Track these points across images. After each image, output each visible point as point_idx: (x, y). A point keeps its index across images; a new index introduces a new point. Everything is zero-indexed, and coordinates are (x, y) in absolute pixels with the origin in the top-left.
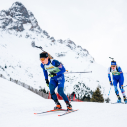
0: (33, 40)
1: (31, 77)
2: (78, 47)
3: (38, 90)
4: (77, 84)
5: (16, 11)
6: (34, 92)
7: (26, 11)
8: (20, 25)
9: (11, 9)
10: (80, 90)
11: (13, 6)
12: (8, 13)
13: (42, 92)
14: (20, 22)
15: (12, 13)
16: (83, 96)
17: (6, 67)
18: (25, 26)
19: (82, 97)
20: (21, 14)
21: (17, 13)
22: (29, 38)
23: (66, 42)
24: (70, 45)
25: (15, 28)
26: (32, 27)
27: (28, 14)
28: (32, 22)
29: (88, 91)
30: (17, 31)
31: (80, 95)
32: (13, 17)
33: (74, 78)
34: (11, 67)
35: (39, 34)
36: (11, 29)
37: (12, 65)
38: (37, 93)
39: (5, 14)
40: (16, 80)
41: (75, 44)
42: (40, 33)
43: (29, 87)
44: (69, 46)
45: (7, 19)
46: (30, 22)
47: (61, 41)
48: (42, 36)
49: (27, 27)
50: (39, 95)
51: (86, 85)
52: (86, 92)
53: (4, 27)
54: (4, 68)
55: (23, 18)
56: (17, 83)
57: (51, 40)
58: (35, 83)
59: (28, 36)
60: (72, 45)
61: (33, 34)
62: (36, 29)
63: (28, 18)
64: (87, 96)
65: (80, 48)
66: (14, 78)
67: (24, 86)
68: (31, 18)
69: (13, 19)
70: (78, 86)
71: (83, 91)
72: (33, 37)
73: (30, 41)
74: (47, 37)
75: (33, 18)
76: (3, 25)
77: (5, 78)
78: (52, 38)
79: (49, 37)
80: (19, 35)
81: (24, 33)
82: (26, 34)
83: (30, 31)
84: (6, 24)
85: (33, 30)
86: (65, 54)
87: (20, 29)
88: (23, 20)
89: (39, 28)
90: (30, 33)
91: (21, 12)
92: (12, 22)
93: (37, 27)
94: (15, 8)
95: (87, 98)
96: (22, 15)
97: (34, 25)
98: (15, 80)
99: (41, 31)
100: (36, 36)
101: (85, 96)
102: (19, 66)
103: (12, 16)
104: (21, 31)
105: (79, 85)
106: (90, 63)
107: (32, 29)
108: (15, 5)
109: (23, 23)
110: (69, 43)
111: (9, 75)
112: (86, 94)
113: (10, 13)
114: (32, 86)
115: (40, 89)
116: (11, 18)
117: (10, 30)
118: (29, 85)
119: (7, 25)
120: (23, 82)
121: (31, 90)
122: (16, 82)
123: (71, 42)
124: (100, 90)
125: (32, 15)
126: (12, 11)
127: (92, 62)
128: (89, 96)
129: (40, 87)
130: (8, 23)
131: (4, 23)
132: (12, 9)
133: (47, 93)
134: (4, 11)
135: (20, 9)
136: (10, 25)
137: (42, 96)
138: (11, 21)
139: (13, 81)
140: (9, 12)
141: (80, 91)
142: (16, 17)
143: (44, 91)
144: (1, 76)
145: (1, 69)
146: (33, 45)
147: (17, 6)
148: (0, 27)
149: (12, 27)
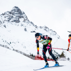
1: (25, 48)
2: (51, 30)
3: (29, 55)
5: (15, 11)
6: (27, 56)
7: (21, 11)
8: (17, 19)
9: (12, 11)
11: (13, 9)
12: (10, 13)
14: (18, 18)
15: (13, 13)
17: (10, 43)
18: (20, 19)
20: (18, 13)
21: (16, 13)
22: (23, 26)
23: (44, 27)
24: (46, 29)
25: (15, 21)
26: (25, 20)
27: (22, 13)
28: (24, 17)
29: (57, 54)
32: (13, 15)
35: (28, 24)
36: (12, 21)
37: (14, 42)
38: (28, 57)
41: (48, 29)
42: (29, 23)
43: (24, 53)
44: (45, 30)
45: (10, 16)
46: (23, 17)
47: (41, 27)
48: (30, 25)
49: (21, 20)
50: (30, 58)
51: (56, 51)
52: (56, 55)
53: (9, 21)
54: (9, 43)
55: (19, 15)
56: (17, 52)
57: (35, 27)
58: (27, 51)
59: (22, 25)
60: (47, 29)
61: (25, 24)
62: (27, 21)
63: (22, 15)
65: (51, 31)
66: (15, 49)
67: (21, 53)
68: (23, 15)
69: (14, 16)
71: (54, 54)
72: (25, 26)
73: (23, 28)
74: (33, 25)
75: (24, 15)
76: (8, 19)
77: (10, 49)
78: (36, 26)
79: (34, 25)
80: (17, 25)
81: (20, 24)
82: (21, 24)
83: (23, 22)
84: (10, 19)
85: (25, 22)
87: (18, 21)
88: (19, 16)
89: (28, 21)
91: (18, 12)
92: (13, 18)
93: (27, 20)
94: (14, 10)
95: (56, 58)
96: (19, 14)
97: (26, 19)
98: (16, 50)
99: (29, 22)
100: (27, 25)
102: (18, 42)
103: (13, 14)
104: (18, 23)
106: (57, 39)
107: (24, 21)
108: (14, 8)
109: (19, 18)
112: (56, 56)
113: (12, 13)
114: (26, 53)
115: (30, 54)
116: (12, 15)
117: (12, 22)
118: (24, 52)
119: (10, 20)
120: (21, 51)
121: (25, 55)
122: (17, 51)
123: (46, 28)
124: (64, 53)
125: (24, 13)
126: (13, 12)
127: (59, 38)
129: (30, 53)
130: (11, 18)
131: (9, 18)
132: (13, 11)
133: (34, 57)
134: (8, 12)
138: (12, 17)
140: (11, 12)
142: (15, 15)
143: (32, 55)
144: (8, 48)
145: (8, 44)
146: (25, 30)
147: (16, 9)
148: (7, 21)
149: (13, 20)
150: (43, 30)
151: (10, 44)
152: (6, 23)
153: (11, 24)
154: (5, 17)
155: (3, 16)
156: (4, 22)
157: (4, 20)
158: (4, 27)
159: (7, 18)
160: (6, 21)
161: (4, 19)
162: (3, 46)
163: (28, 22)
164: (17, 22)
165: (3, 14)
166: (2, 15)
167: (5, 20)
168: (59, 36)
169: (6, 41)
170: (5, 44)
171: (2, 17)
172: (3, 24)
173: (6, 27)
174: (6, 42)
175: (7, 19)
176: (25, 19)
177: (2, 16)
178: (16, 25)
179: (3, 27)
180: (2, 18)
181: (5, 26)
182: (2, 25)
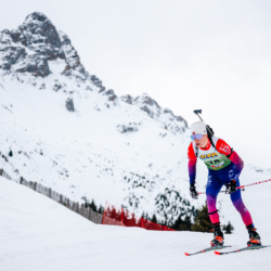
0: (69, 95)
1: (64, 176)
2: (166, 111)
3: (80, 204)
4: (163, 192)
5: (33, 32)
6: (72, 209)
7: (55, 32)
8: (41, 63)
9: (22, 29)
10: (168, 205)
11: (28, 22)
12: (15, 37)
13: (89, 208)
14: (42, 57)
15: (25, 37)
16: (176, 218)
17: (11, 154)
18: (52, 65)
19: (174, 222)
20: (44, 38)
21: (36, 37)
22: (61, 91)
23: (140, 100)
24: (149, 107)
25: (30, 69)
26: (68, 67)
27: (59, 40)
28: (67, 56)
29: (186, 207)
30: (36, 76)
31: (169, 216)
32: (26, 45)
33: (156, 180)
34: (22, 154)
35: (82, 84)
37: (24, 150)
38: (77, 212)
39: (11, 39)
40: (34, 181)
41: (158, 106)
42: (84, 80)
43: (61, 196)
44: (146, 109)
45: (14, 49)
46: (62, 56)
47: (129, 99)
48: (88, 88)
49: (56, 66)
50: (82, 214)
51: (181, 195)
52: (183, 209)
53: (7, 67)
54: (7, 155)
55: (49, 48)
56: (35, 189)
57: (107, 97)
58: (73, 189)
59: (59, 87)
60: (153, 108)
61: (70, 83)
62: (76, 72)
63: (59, 47)
64: (183, 218)
65: (169, 115)
66: (28, 178)
67: (50, 196)
68: (65, 48)
69: (28, 51)
70: (164, 197)
71: (175, 207)
72: (68, 89)
73: (62, 97)
74: (99, 89)
75: (69, 48)
76: (6, 62)
77: (10, 178)
78: (110, 92)
79: (103, 89)
80: (39, 85)
81: (49, 81)
82: (54, 83)
83: (64, 76)
84: (12, 60)
85: (69, 74)
86: (138, 126)
87: (43, 71)
88: (47, 52)
89: (83, 71)
90: (63, 80)
91: (43, 35)
92: (24, 57)
93: (78, 68)
94: (32, 25)
95: (184, 222)
96: (47, 42)
97: (73, 62)
98: (31, 183)
99: (87, 76)
100: (76, 88)
101: (179, 218)
102: (39, 151)
103: (24, 43)
104: (43, 76)
105: (168, 196)
107: (67, 71)
108: (31, 18)
109: (49, 59)
110: (147, 102)
111: (17, 171)
112: (182, 215)
113: (22, 36)
114: (67, 194)
115: (84, 202)
116: (23, 46)
117: (19, 74)
118: (60, 192)
119: (14, 63)
120: (48, 187)
121: (64, 204)
122: (34, 186)
123: (150, 101)
125: (67, 41)
126: (25, 32)
128: (188, 218)
130: (17, 58)
131: (8, 58)
132: (25, 28)
133: (100, 211)
134: (8, 33)
135: (42, 27)
136: (21, 62)
137: (90, 218)
138: (22, 53)
139: (26, 184)
140: (18, 35)
141: (169, 208)
142: (33, 45)
143: (93, 206)
144: (1, 172)
146: (70, 106)
147: (36, 22)
149: (25, 66)
150: (135, 108)
151: (9, 158)
153: (16, 80)
163: (81, 75)
164: (39, 74)
176: (71, 64)
178: (34, 85)
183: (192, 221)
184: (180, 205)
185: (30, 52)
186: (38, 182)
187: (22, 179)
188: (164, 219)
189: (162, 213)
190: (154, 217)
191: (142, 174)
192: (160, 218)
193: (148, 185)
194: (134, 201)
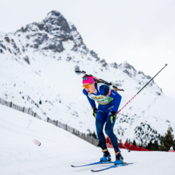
0: (76, 64)
1: (75, 116)
2: (140, 73)
3: (86, 134)
4: (140, 125)
5: (52, 23)
6: (81, 138)
7: (66, 23)
8: (58, 43)
9: (45, 21)
10: (143, 134)
11: (48, 17)
12: (41, 27)
13: (92, 137)
14: (58, 39)
15: (47, 27)
16: (148, 142)
17: (40, 103)
18: (65, 44)
19: (147, 144)
20: (59, 27)
21: (55, 26)
22: (71, 61)
23: (123, 66)
24: (129, 70)
25: (51, 47)
26: (76, 46)
27: (69, 28)
28: (75, 38)
29: (155, 135)
30: (55, 52)
31: (144, 141)
32: (48, 32)
33: (135, 117)
34: (48, 103)
35: (85, 56)
36: (46, 48)
37: (49, 100)
38: (85, 139)
39: (38, 28)
40: (56, 120)
41: (134, 70)
42: (86, 54)
43: (74, 130)
44: (126, 72)
45: (40, 34)
46: (71, 38)
47: (115, 66)
48: (89, 59)
49: (68, 45)
50: (88, 141)
51: (151, 127)
52: (153, 136)
53: (36, 46)
54: (38, 103)
55: (62, 33)
56: (57, 125)
57: (101, 64)
58: (81, 125)
59: (70, 59)
60: (131, 71)
61: (77, 56)
62: (81, 49)
63: (69, 32)
64: (153, 142)
65: (141, 75)
66: (52, 119)
67: (66, 129)
68: (73, 33)
69: (49, 35)
70: (140, 129)
71: (147, 135)
72: (76, 60)
73: (72, 65)
74: (96, 59)
75: (76, 33)
76: (36, 43)
77: (40, 119)
78: (103, 61)
79: (98, 59)
80: (57, 58)
81: (63, 55)
82: (67, 56)
83: (73, 52)
85: (76, 50)
86: (122, 83)
87: (59, 49)
88: (62, 36)
89: (85, 48)
90: (72, 54)
91: (59, 25)
92: (47, 39)
93: (82, 46)
94: (51, 19)
95: (153, 145)
96: (61, 29)
97: (78, 42)
98: (54, 121)
99: (88, 51)
100: (81, 59)
101: (151, 142)
102: (58, 100)
103: (47, 31)
104: (59, 52)
105: (143, 128)
106: (156, 96)
107: (75, 48)
108: (50, 14)
109: (63, 40)
110: (127, 67)
111: (45, 113)
112: (152, 140)
113: (45, 26)
114: (78, 128)
115: (88, 133)
116: (46, 33)
117: (44, 51)
118: (73, 127)
119: (40, 43)
120: (65, 123)
121: (76, 134)
122: (56, 123)
123: (129, 66)
125: (74, 29)
126: (47, 24)
127: (159, 94)
128: (156, 142)
129: (88, 130)
130: (42, 40)
131: (36, 40)
132: (47, 21)
134: (36, 24)
135: (58, 20)
136: (45, 43)
137: (92, 143)
138: (46, 37)
139: (51, 122)
140: (43, 25)
141: (144, 136)
142: (53, 32)
143: (94, 135)
144: (35, 115)
145: (33, 105)
147: (54, 16)
148: (32, 46)
149: (48, 45)
150: (120, 71)
151: (40, 105)
152: (30, 52)
153: (42, 55)
154: (28, 37)
155: (24, 35)
156: (25, 48)
157: (25, 45)
158: (26, 63)
159: (32, 39)
160: (29, 47)
161: (26, 43)
162: (23, 110)
163: (84, 50)
164: (57, 51)
165: (22, 28)
166: (20, 30)
167: (28, 45)
168: (161, 90)
169: (29, 98)
170: (28, 105)
171: (19, 35)
172: (24, 55)
173: (29, 63)
174: (30, 101)
175: (31, 42)
176: (77, 44)
177: (21, 33)
178: (54, 57)
179: (22, 61)
180: (20, 38)
181: (27, 60)
182: (20, 56)
183: (159, 144)
184: (151, 133)
185: (51, 36)
186: (59, 120)
187: (48, 119)
188: (141, 142)
189: (139, 139)
190: (134, 141)
191: (125, 114)
192: (138, 142)
193: (129, 121)
194: (120, 131)
